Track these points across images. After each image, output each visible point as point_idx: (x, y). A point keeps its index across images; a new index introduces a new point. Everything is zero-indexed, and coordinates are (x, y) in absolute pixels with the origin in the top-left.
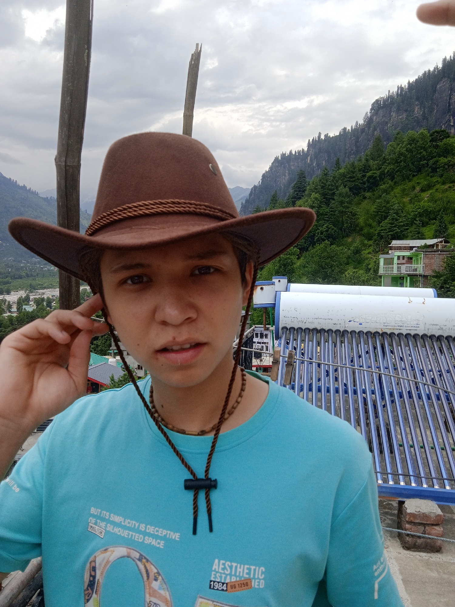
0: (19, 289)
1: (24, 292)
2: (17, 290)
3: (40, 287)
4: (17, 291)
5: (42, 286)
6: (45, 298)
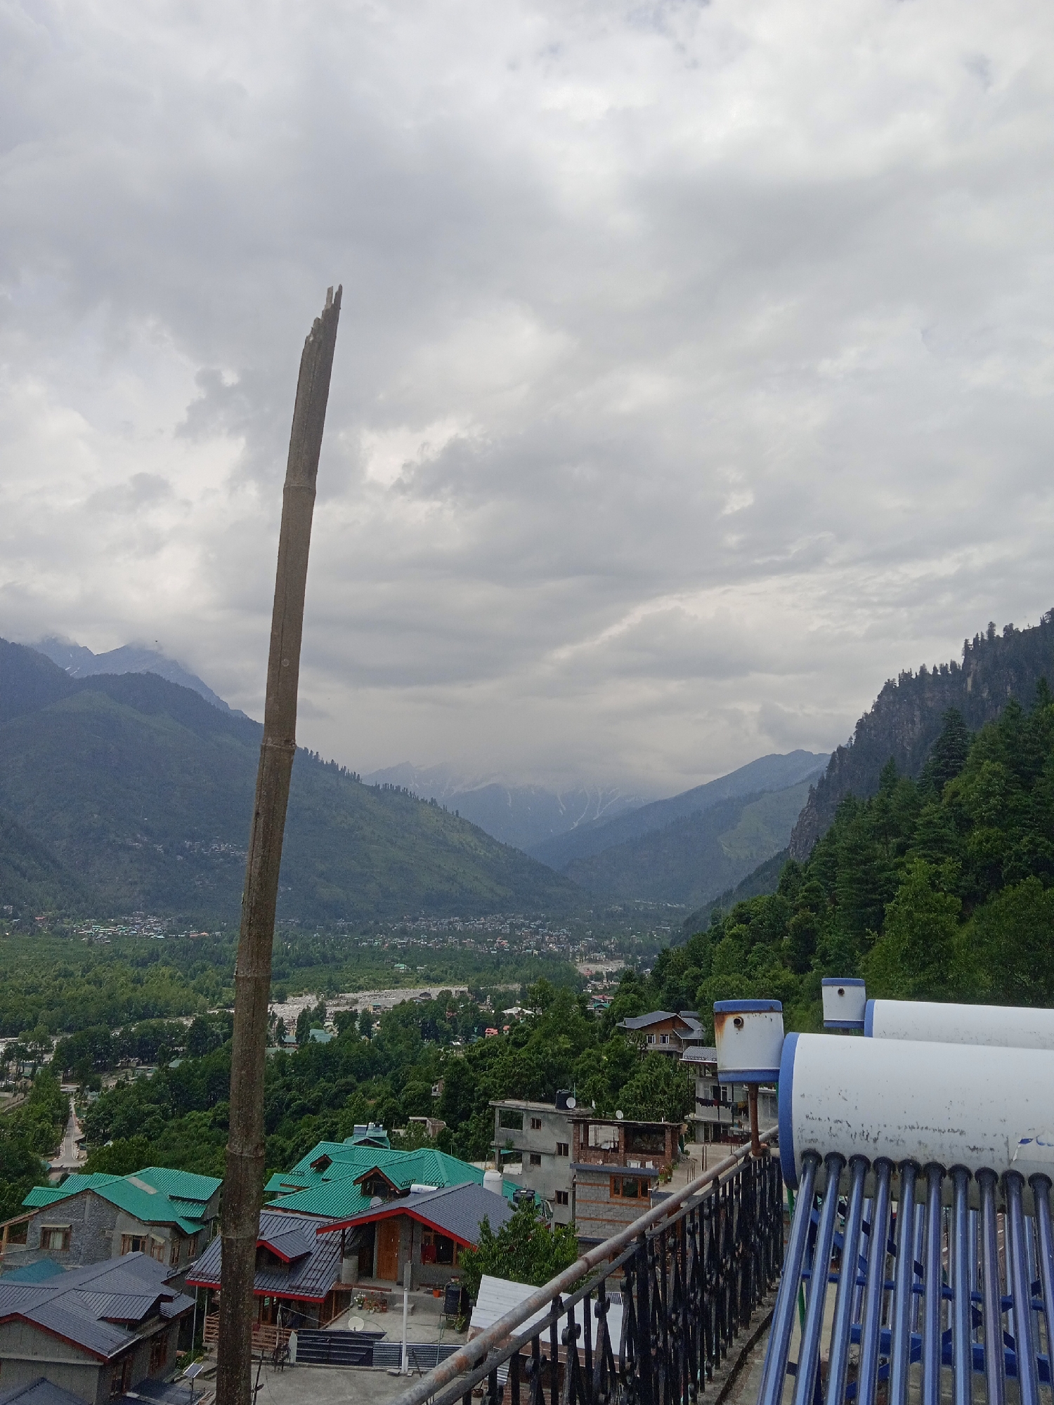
0: (306, 989)
1: (314, 997)
2: (300, 993)
3: (350, 987)
4: (301, 996)
5: (354, 984)
6: (359, 1012)
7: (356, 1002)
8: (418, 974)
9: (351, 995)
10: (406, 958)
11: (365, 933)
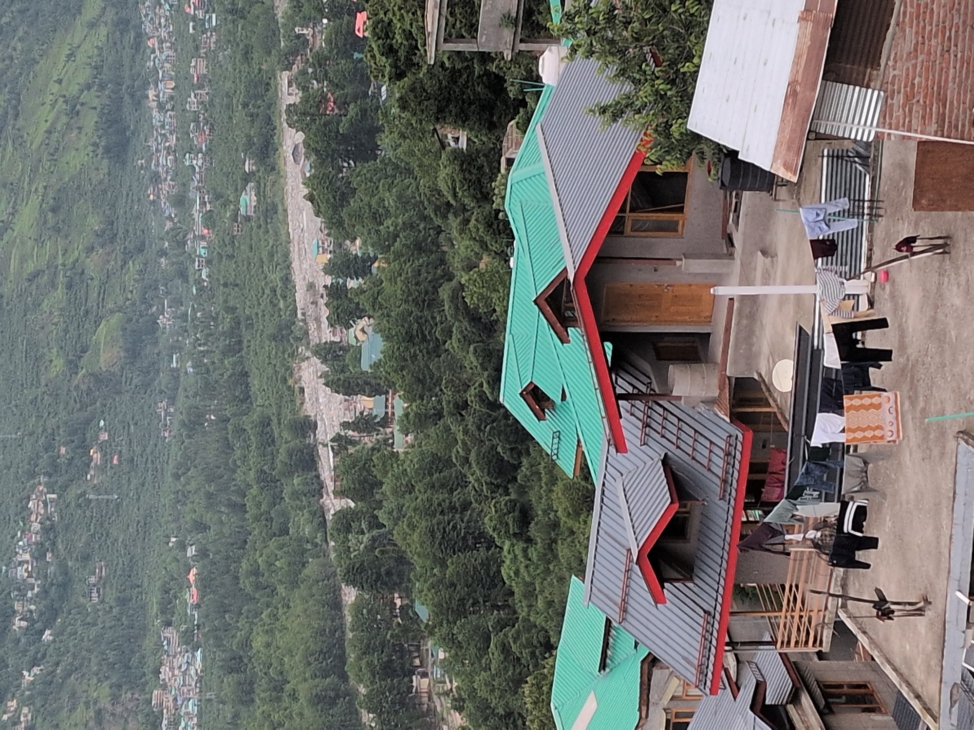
0: (290, 382)
1: (304, 365)
2: (297, 390)
3: (284, 297)
4: (302, 390)
5: (279, 292)
6: (329, 280)
7: (311, 286)
8: (258, 171)
9: (301, 297)
10: (230, 194)
11: (183, 275)
